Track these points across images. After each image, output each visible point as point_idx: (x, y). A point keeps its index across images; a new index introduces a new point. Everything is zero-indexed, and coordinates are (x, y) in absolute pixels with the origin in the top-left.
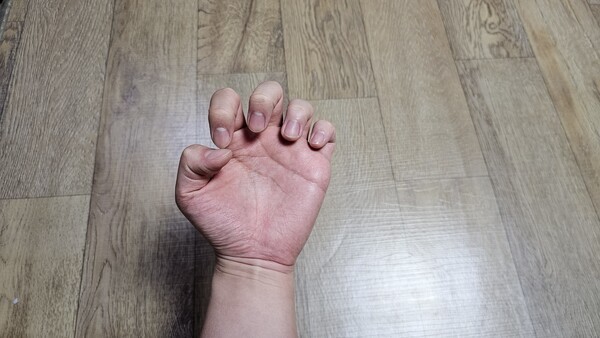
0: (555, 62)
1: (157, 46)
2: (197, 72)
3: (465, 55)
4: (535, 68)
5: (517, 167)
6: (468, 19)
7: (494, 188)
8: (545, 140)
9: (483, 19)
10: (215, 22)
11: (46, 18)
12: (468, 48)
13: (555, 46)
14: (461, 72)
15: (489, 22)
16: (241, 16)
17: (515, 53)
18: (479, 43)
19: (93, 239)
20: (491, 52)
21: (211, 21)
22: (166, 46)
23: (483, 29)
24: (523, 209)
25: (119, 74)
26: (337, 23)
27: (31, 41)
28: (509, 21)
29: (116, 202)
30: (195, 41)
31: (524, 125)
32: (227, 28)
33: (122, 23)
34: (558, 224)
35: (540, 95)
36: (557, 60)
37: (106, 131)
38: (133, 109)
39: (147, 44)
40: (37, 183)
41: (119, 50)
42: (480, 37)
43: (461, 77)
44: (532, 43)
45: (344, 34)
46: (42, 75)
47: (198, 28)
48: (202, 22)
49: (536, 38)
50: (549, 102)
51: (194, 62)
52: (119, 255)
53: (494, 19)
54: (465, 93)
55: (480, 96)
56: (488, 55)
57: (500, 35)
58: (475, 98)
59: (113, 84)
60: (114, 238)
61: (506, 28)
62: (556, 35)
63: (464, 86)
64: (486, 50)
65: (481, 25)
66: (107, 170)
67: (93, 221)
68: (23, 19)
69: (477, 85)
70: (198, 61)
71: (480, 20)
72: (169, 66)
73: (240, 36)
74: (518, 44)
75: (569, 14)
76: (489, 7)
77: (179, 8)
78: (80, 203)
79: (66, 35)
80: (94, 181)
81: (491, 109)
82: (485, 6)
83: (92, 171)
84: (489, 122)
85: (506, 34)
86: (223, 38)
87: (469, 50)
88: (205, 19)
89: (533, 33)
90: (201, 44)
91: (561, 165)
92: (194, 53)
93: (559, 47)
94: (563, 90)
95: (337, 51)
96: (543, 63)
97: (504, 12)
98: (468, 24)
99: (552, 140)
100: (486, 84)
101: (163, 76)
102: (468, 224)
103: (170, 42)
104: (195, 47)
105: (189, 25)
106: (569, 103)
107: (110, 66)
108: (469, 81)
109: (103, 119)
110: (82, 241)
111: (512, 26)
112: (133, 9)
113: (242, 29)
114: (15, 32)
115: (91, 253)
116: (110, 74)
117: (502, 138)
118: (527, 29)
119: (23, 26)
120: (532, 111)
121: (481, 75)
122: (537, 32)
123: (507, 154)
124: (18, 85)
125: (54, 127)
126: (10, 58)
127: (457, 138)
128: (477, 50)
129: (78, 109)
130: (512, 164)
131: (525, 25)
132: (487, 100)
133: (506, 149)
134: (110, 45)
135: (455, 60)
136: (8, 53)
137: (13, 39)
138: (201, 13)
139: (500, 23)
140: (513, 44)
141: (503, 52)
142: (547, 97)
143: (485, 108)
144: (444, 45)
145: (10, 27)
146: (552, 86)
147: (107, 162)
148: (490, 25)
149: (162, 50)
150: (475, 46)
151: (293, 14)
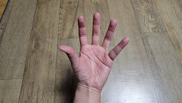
1: (46, 30)
2: (58, 38)
3: (143, 31)
4: (167, 35)
6: (144, 20)
7: (154, 77)
8: (171, 60)
10: (64, 22)
11: (14, 22)
12: (145, 29)
13: (174, 28)
14: (142, 37)
15: (152, 20)
16: (72, 20)
17: (160, 31)
18: (148, 27)
19: (22, 94)
20: (152, 30)
22: (49, 30)
23: (150, 23)
24: (164, 84)
25: (34, 39)
26: (102, 22)
28: (158, 20)
29: (30, 81)
30: (58, 29)
32: (68, 24)
33: (36, 23)
35: (169, 45)
36: (175, 33)
37: (29, 58)
38: (38, 50)
39: (43, 30)
40: (7, 75)
41: (35, 31)
42: (148, 25)
43: (142, 39)
44: (166, 27)
45: (104, 25)
47: (59, 24)
51: (57, 36)
52: (30, 99)
54: (144, 44)
55: (149, 45)
57: (155, 25)
58: (147, 46)
59: (32, 42)
60: (29, 93)
61: (157, 22)
62: (174, 24)
63: (143, 42)
66: (28, 70)
67: (23, 87)
69: (148, 42)
71: (149, 20)
72: (50, 37)
73: (72, 26)
74: (161, 28)
75: (178, 17)
76: (151, 16)
77: (53, 18)
78: (20, 81)
79: (19, 27)
80: (24, 74)
81: (153, 50)
83: (24, 71)
84: (152, 54)
85: (157, 24)
86: (66, 27)
88: (61, 21)
89: (166, 24)
91: (177, 69)
92: (57, 32)
94: (177, 43)
95: (102, 31)
96: (170, 34)
97: (157, 17)
98: (145, 21)
99: (174, 60)
101: (47, 40)
102: (145, 90)
105: (56, 24)
107: (31, 37)
108: (145, 40)
109: (28, 54)
110: (19, 94)
112: (39, 19)
113: (72, 24)
115: (22, 98)
116: (31, 39)
117: (156, 59)
118: (164, 22)
121: (149, 38)
125: (13, 56)
126: (2, 35)
128: (148, 30)
129: (21, 51)
134: (32, 30)
135: (140, 33)
136: (1, 33)
137: (3, 29)
139: (155, 21)
141: (157, 30)
142: (172, 45)
144: (137, 28)
145: (3, 25)
147: (28, 67)
149: (47, 32)
151: (88, 19)
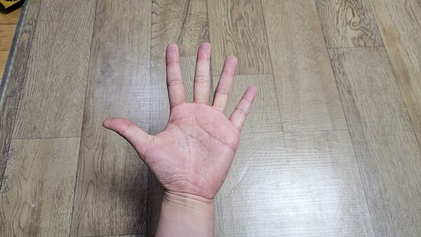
0: (398, 50)
1: (124, 37)
2: (151, 56)
3: (334, 45)
4: (384, 54)
5: (368, 124)
6: (337, 19)
7: (351, 138)
8: (389, 105)
9: (348, 19)
10: (163, 21)
11: (51, 17)
12: (337, 41)
13: (399, 38)
14: (331, 57)
15: (352, 21)
16: (181, 16)
17: (370, 44)
18: (345, 37)
19: (82, 167)
20: (353, 43)
21: (160, 20)
22: (130, 37)
23: (348, 26)
24: (371, 153)
25: (99, 56)
26: (246, 21)
27: (42, 32)
28: (367, 21)
29: (97, 143)
30: (149, 34)
31: (374, 95)
32: (171, 25)
33: (101, 21)
34: (396, 164)
35: (387, 74)
36: (400, 49)
37: (91, 95)
38: (109, 80)
39: (118, 36)
40: (46, 129)
41: (99, 39)
42: (345, 32)
43: (331, 60)
44: (383, 37)
45: (251, 30)
46: (49, 56)
47: (152, 25)
48: (154, 21)
49: (385, 33)
50: (393, 79)
51: (149, 49)
52: (99, 178)
53: (357, 19)
54: (334, 72)
55: (344, 74)
56: (351, 45)
57: (360, 31)
58: (341, 76)
59: (95, 63)
60: (96, 166)
61: (365, 26)
62: (400, 31)
63: (333, 67)
64: (350, 42)
65: (347, 24)
66: (91, 121)
67: (83, 155)
68: (36, 18)
69: (342, 67)
70: (151, 48)
71: (346, 20)
72: (132, 51)
73: (180, 30)
74: (373, 37)
75: (410, 16)
76: (353, 11)
77: (139, 11)
78: (73, 143)
79: (64, 29)
80: (83, 128)
81: (352, 83)
82: (350, 10)
83: (82, 122)
84: (350, 92)
85: (364, 30)
86: (168, 32)
87: (338, 41)
88: (156, 18)
89: (384, 30)
90: (153, 36)
91: (400, 124)
92: (149, 42)
93: (402, 39)
94: (403, 70)
95: (246, 41)
96: (390, 51)
97: (364, 14)
98: (337, 23)
99: (394, 105)
100: (348, 65)
101: (128, 58)
102: (333, 163)
103: (133, 35)
104: (150, 38)
105: (145, 23)
106: (407, 79)
107: (93, 50)
108: (337, 64)
109: (89, 87)
110: (75, 167)
111: (369, 24)
112: (108, 12)
113: (181, 26)
114: (31, 27)
115: (81, 176)
116: (93, 56)
117: (358, 104)
118: (379, 26)
119: (36, 23)
120: (380, 85)
121: (345, 59)
122: (386, 29)
123: (362, 115)
124: (34, 62)
125: (57, 91)
126: (28, 45)
127: (327, 103)
128: (343, 41)
129: (73, 79)
130: (365, 122)
131: (378, 24)
132: (349, 77)
133: (361, 112)
134: (93, 36)
135: (327, 48)
136: (27, 41)
137: (30, 32)
138: (154, 14)
139: (360, 22)
140: (369, 38)
141: (362, 43)
142: (392, 75)
143: (347, 82)
144: (320, 38)
145: (28, 23)
146: (396, 68)
147: (91, 115)
148: (353, 23)
149: (127, 40)
150: (342, 39)
151: (216, 15)
